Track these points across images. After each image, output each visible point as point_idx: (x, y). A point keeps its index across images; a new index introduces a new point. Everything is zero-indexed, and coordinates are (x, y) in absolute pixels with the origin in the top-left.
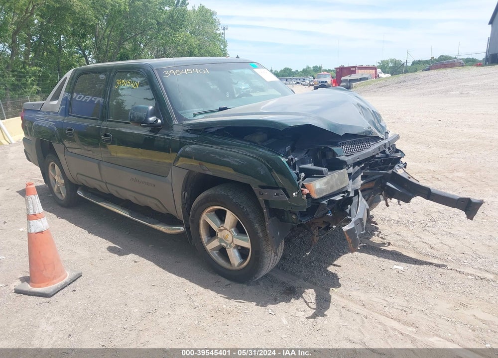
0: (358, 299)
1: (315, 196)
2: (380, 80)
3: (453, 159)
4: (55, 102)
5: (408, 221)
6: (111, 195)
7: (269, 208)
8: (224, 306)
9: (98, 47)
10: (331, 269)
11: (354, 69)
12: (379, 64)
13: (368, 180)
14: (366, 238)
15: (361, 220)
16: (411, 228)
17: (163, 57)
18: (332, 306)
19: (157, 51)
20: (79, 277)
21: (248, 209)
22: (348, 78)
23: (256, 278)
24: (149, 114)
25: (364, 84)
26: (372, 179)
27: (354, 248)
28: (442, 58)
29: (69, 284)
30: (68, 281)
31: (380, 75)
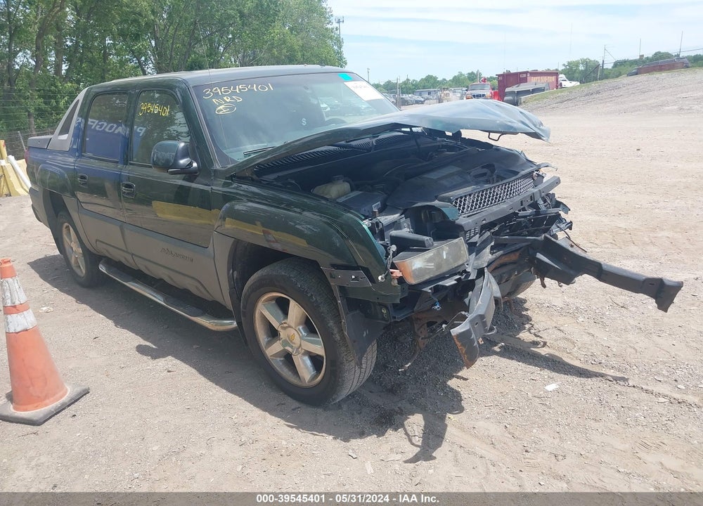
0: (486, 434)
1: (412, 281)
2: (562, 92)
3: (657, 210)
4: (65, 137)
5: (577, 308)
6: (140, 271)
7: (346, 298)
8: (284, 443)
9: (159, 53)
10: (453, 383)
11: (525, 76)
12: (564, 68)
13: (508, 250)
14: (511, 336)
15: (482, 317)
16: (581, 319)
17: (252, 65)
18: (444, 444)
19: (244, 57)
20: (85, 394)
21: (318, 298)
22: (515, 89)
23: (334, 400)
24: (178, 154)
25: (537, 97)
26: (513, 248)
27: (470, 361)
28: (659, 56)
29: (69, 406)
30: (67, 401)
31: (564, 83)
